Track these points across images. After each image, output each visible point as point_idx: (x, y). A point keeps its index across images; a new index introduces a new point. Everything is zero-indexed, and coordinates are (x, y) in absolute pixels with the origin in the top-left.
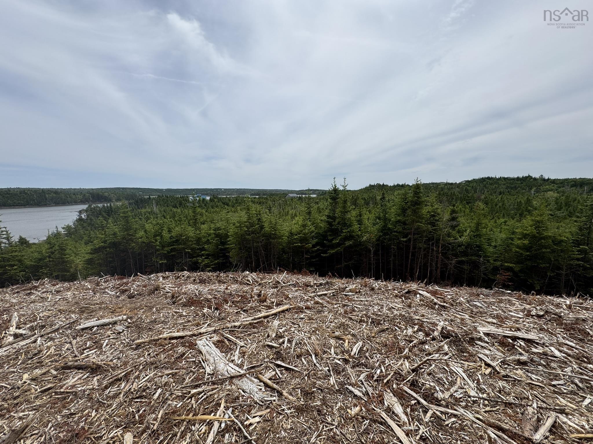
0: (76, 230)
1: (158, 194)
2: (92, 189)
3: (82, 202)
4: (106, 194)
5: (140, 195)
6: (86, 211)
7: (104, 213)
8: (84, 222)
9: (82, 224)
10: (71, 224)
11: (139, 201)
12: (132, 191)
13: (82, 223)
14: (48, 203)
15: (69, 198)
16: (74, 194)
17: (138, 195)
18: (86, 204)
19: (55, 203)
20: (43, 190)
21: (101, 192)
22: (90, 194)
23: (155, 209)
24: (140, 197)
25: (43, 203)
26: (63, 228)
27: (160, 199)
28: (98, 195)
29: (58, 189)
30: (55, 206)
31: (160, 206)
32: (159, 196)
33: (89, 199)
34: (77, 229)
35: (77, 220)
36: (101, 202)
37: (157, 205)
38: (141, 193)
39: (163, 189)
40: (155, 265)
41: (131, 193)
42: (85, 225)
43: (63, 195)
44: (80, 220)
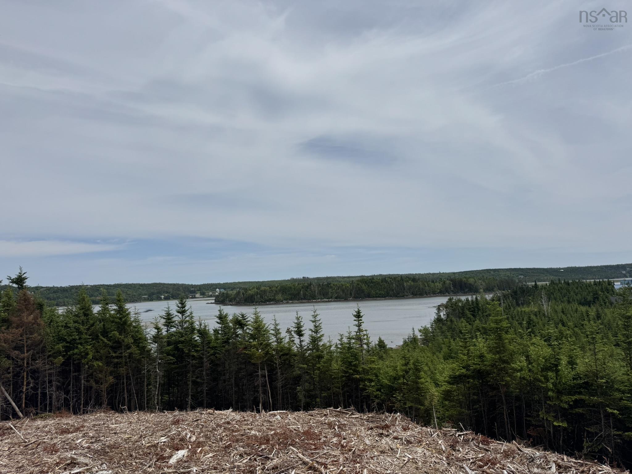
0: (434, 336)
1: (552, 277)
2: (454, 273)
3: (441, 293)
4: (471, 281)
5: (520, 281)
6: (446, 306)
7: (468, 312)
8: (443, 324)
9: (441, 327)
10: (429, 326)
11: (518, 292)
12: (508, 273)
13: (441, 325)
14: (406, 294)
15: (427, 287)
16: (433, 282)
17: (517, 281)
18: (446, 296)
19: (413, 294)
20: (401, 276)
21: (465, 277)
22: (451, 280)
23: (546, 307)
24: (520, 285)
25: (401, 294)
26: (420, 331)
27: (554, 288)
28: (461, 281)
29: (416, 274)
30: (413, 298)
31: (554, 301)
32: (552, 282)
33: (450, 288)
34: (435, 334)
35: (435, 321)
36: (464, 293)
37: (549, 299)
38: (522, 277)
39: (560, 269)
40: (544, 427)
41: (507, 278)
42: (445, 328)
43: (420, 283)
44: (438, 320)
